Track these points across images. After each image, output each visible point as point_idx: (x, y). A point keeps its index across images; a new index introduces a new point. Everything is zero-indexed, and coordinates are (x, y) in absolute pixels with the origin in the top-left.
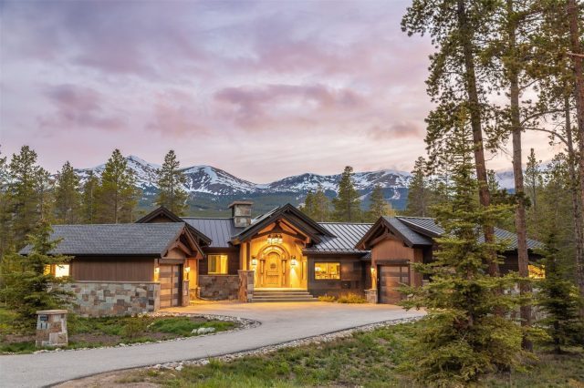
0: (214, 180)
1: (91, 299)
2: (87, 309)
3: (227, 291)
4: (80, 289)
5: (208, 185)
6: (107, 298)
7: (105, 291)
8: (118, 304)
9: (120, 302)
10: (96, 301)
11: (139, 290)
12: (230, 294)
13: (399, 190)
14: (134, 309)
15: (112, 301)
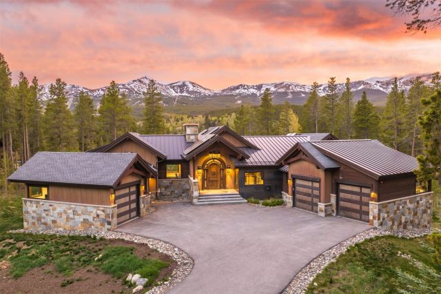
0: (191, 88)
1: (64, 216)
2: (62, 224)
3: (181, 191)
4: (55, 208)
5: (188, 91)
6: (76, 217)
7: (74, 211)
8: (84, 222)
9: (85, 221)
10: (68, 219)
11: (99, 212)
12: (183, 193)
13: (292, 93)
14: (97, 227)
15: (80, 219)
